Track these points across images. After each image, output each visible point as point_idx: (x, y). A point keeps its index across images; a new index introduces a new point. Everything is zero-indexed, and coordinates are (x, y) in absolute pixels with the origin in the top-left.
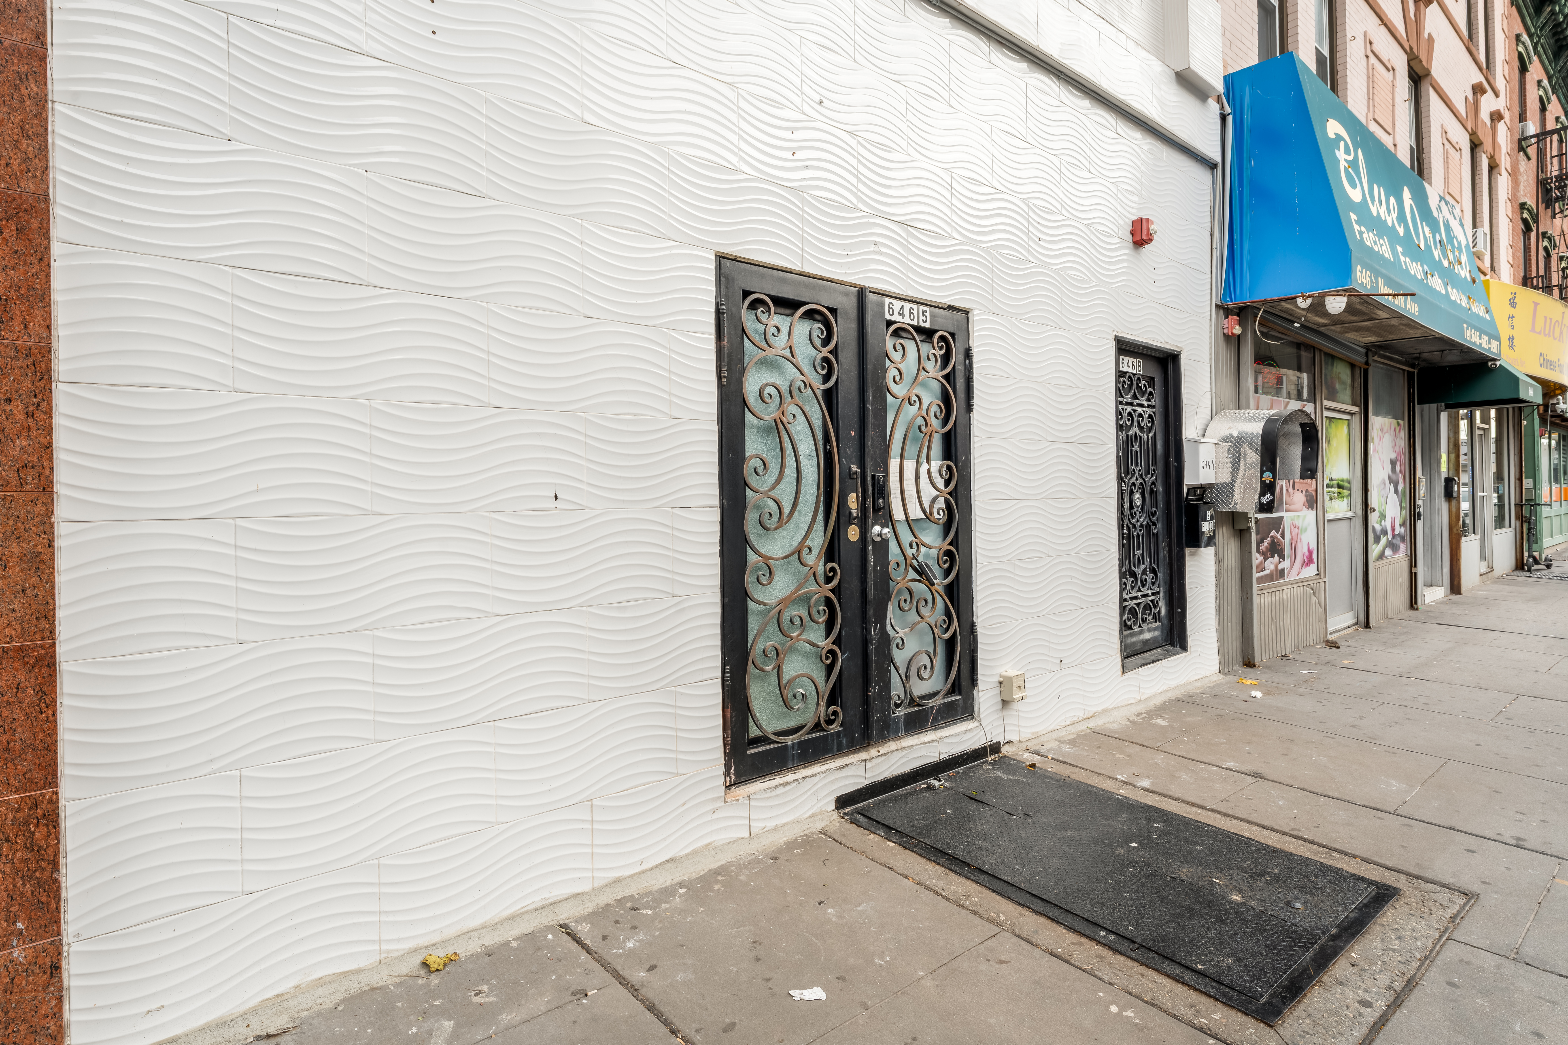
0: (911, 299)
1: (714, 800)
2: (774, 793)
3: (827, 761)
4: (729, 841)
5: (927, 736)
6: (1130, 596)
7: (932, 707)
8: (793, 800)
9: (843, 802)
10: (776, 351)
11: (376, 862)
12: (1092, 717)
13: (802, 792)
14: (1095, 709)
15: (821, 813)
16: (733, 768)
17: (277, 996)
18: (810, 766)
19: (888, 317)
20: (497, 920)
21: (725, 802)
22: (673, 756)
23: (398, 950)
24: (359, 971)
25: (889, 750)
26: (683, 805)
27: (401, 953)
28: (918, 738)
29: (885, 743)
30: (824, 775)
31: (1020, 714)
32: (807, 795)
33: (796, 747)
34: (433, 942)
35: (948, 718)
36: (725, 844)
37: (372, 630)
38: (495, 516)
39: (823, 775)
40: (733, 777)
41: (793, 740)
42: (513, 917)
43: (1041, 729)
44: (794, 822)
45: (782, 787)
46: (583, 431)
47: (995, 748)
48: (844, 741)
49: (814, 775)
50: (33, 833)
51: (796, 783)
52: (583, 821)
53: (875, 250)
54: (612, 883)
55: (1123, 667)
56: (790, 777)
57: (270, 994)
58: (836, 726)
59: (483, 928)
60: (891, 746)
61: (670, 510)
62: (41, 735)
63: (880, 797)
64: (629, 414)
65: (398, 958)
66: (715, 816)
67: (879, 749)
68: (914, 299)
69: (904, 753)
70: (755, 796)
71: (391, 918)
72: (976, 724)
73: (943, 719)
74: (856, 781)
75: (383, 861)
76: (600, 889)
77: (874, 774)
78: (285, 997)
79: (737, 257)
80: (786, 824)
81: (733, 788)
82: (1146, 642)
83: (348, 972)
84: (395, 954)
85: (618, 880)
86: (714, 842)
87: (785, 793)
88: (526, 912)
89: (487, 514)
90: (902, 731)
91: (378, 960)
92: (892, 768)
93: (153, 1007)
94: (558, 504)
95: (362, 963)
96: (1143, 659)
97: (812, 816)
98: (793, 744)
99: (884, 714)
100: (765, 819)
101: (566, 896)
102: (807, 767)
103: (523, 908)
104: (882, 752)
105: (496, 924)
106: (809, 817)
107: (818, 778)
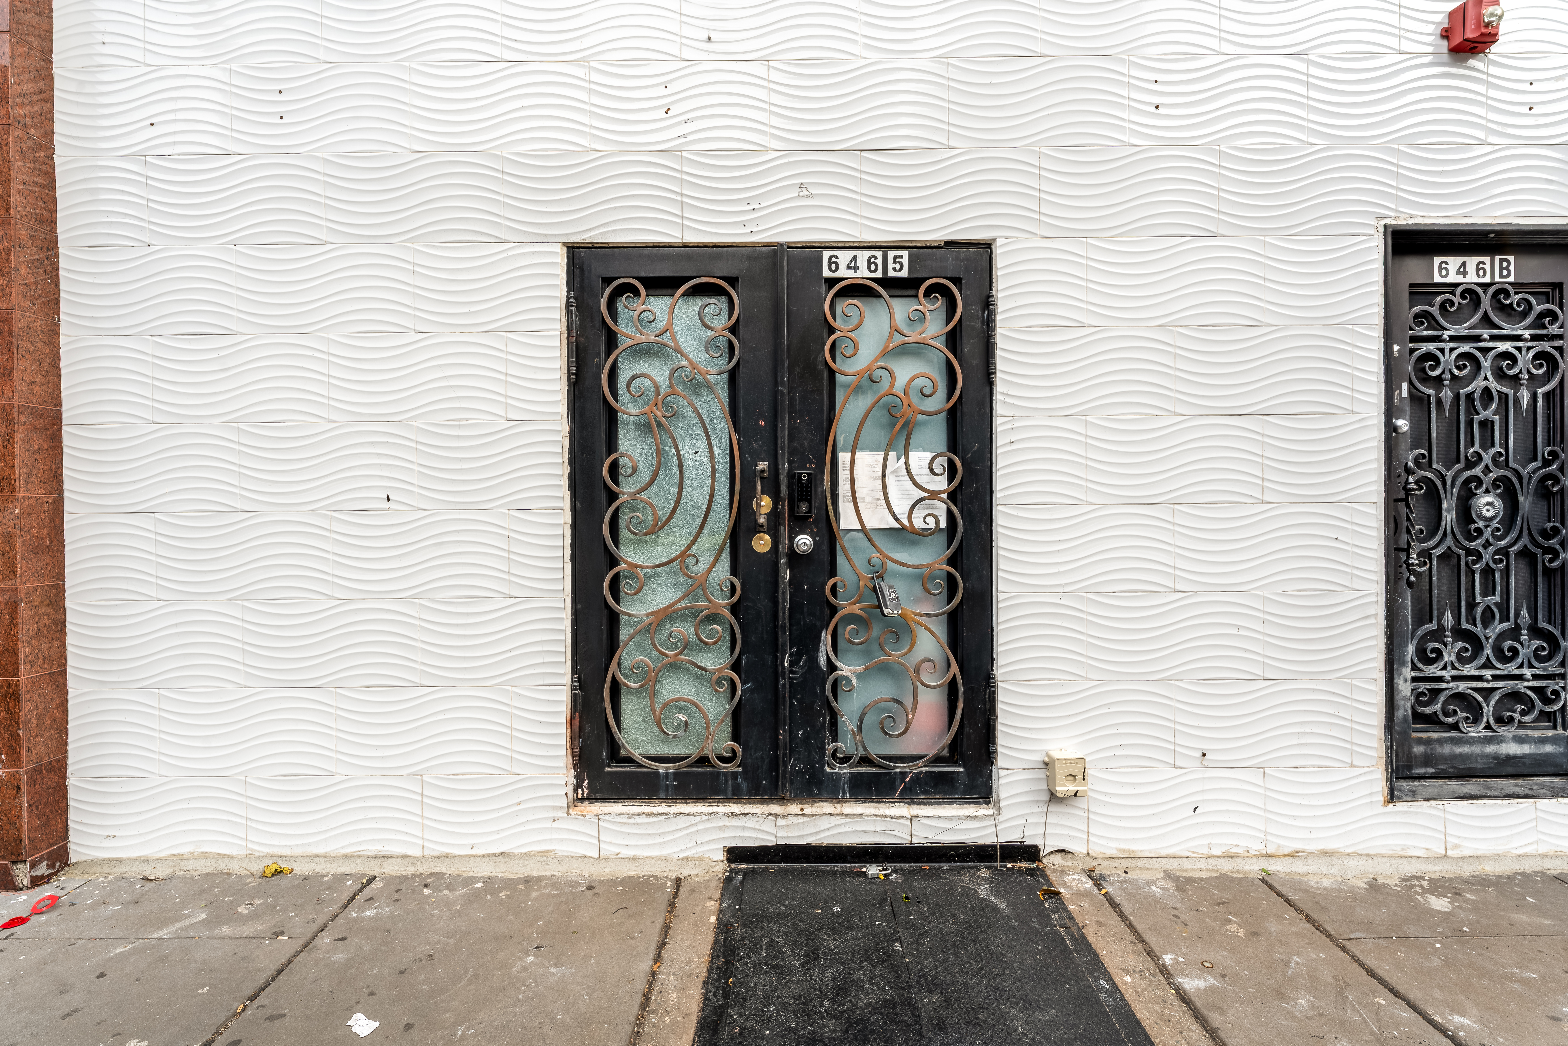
0: (873, 244)
1: (554, 808)
2: (632, 821)
3: (718, 802)
4: (573, 855)
5: (893, 809)
6: (1454, 673)
7: (904, 774)
8: (660, 834)
9: (735, 855)
10: (646, 338)
11: (244, 778)
12: (1288, 856)
13: (673, 829)
14: (1298, 846)
15: (701, 859)
16: (586, 781)
17: (179, 855)
18: (692, 802)
19: (827, 273)
20: (335, 855)
21: (568, 814)
22: (508, 753)
23: (259, 852)
24: (231, 857)
25: (819, 811)
26: (519, 804)
27: (261, 854)
28: (876, 808)
29: (815, 802)
30: (707, 817)
31: (1091, 816)
32: (680, 834)
33: (671, 777)
34: (285, 854)
35: (935, 793)
36: (568, 857)
37: (241, 600)
38: (335, 514)
39: (705, 818)
40: (586, 792)
41: (667, 768)
42: (349, 857)
43: (1143, 847)
44: (659, 859)
45: (644, 816)
46: (414, 438)
47: (1031, 853)
48: (744, 785)
49: (693, 814)
50: (8, 703)
51: (664, 817)
52: (414, 792)
53: (801, 194)
54: (442, 857)
55: (1392, 790)
56: (663, 808)
57: (175, 852)
58: (732, 766)
59: (324, 857)
60: (827, 807)
61: (507, 511)
62: (11, 644)
63: (797, 866)
64: (460, 420)
65: (259, 857)
66: (555, 825)
67: (804, 806)
68: (878, 244)
69: (843, 820)
70: (606, 817)
71: (254, 825)
72: (990, 812)
73: (925, 792)
74: (759, 836)
75: (248, 779)
76: (429, 858)
77: (790, 835)
78: (185, 857)
79: (592, 243)
80: (648, 858)
81: (587, 802)
82: (1510, 759)
83: (225, 855)
84: (257, 854)
85: (447, 856)
86: (554, 850)
87: (649, 823)
88: (361, 856)
89: (328, 513)
90: (844, 793)
91: (245, 853)
92: (822, 835)
93: (110, 834)
94: (390, 505)
95: (234, 852)
96: (1486, 787)
97: (688, 859)
98: (667, 774)
99: (813, 767)
100: (619, 845)
101: (397, 854)
102: (689, 803)
103: (358, 851)
104: (806, 811)
105: (335, 857)
106: (683, 859)
107: (698, 818)
